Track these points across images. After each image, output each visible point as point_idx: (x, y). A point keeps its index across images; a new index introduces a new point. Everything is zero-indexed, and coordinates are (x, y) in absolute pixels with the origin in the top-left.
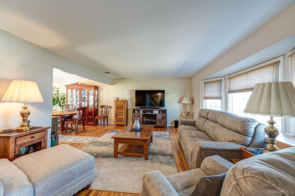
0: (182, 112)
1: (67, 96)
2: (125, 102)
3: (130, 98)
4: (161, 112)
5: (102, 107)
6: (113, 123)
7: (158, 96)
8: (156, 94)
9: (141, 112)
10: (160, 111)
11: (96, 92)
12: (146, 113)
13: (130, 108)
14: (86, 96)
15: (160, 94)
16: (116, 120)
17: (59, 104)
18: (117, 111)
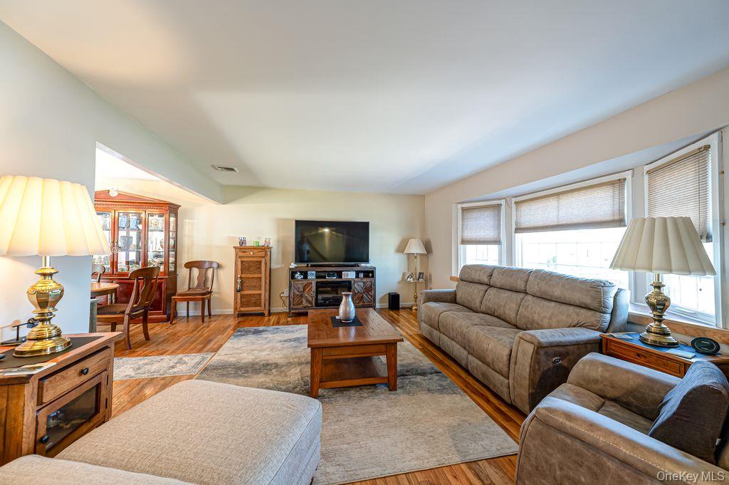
2: (265, 250)
3: (278, 241)
4: (361, 275)
5: (190, 265)
6: (231, 311)
9: (312, 275)
10: (357, 273)
11: (172, 219)
12: (325, 280)
13: (279, 266)
16: (239, 301)
18: (243, 276)
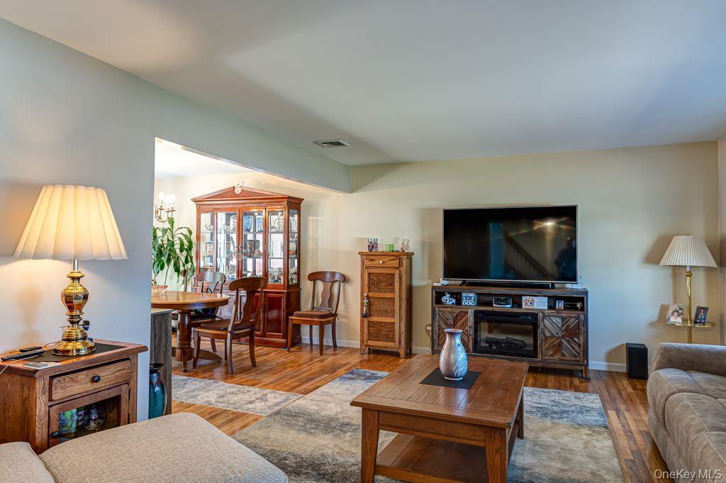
0: (664, 309)
1: (198, 238)
2: (403, 257)
3: (423, 244)
4: (560, 305)
5: (314, 277)
6: (356, 344)
7: (541, 234)
8: (532, 225)
9: (469, 299)
10: (553, 300)
11: (294, 220)
12: (489, 309)
13: (424, 283)
14: (260, 237)
15: (549, 224)
16: (366, 330)
17: (175, 265)
18: (371, 294)
